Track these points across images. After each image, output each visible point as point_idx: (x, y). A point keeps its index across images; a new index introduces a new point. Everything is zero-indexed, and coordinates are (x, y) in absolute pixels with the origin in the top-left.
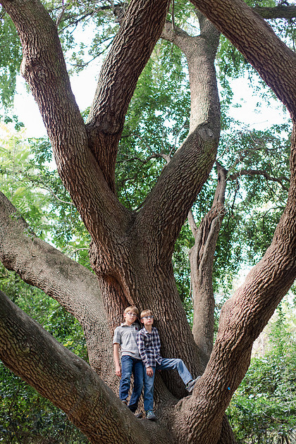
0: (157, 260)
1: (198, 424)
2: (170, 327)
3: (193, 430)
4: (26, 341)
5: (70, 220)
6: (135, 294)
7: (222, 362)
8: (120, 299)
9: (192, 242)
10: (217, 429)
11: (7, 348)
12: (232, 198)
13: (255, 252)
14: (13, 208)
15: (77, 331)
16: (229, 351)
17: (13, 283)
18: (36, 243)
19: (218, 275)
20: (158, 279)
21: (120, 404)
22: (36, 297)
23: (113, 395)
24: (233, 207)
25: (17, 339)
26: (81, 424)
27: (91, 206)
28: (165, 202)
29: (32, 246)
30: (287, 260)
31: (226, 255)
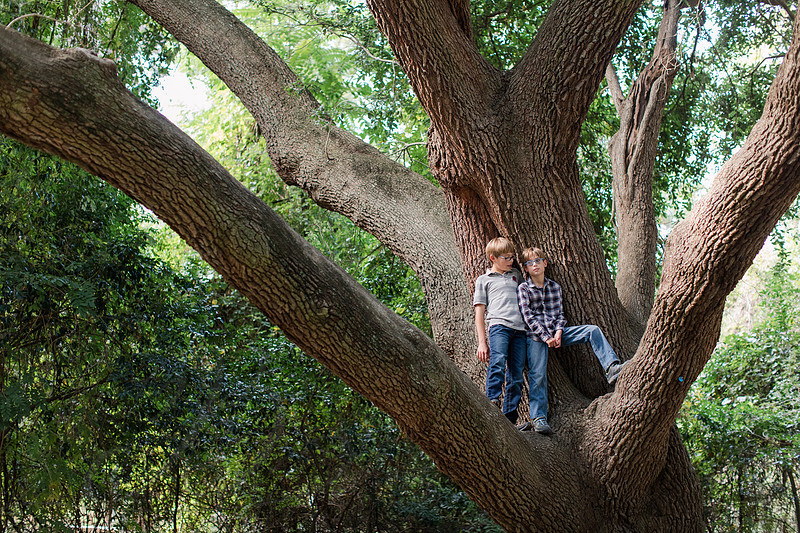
0: (549, 157)
1: (626, 440)
2: (575, 275)
3: (616, 451)
4: (320, 297)
5: (392, 94)
6: (511, 218)
7: (669, 332)
8: (484, 227)
9: (615, 125)
10: (660, 450)
11: (290, 309)
12: (691, 41)
13: (736, 140)
14: (291, 74)
15: (412, 290)
16: (681, 314)
17: (298, 210)
18: (333, 136)
19: (664, 186)
20: (553, 191)
21: (488, 406)
22: (340, 233)
23: (476, 390)
24: (693, 58)
25: (306, 293)
26: (420, 438)
27: (427, 62)
28: (563, 50)
29: (327, 141)
30: (791, 145)
31: (680, 147)
